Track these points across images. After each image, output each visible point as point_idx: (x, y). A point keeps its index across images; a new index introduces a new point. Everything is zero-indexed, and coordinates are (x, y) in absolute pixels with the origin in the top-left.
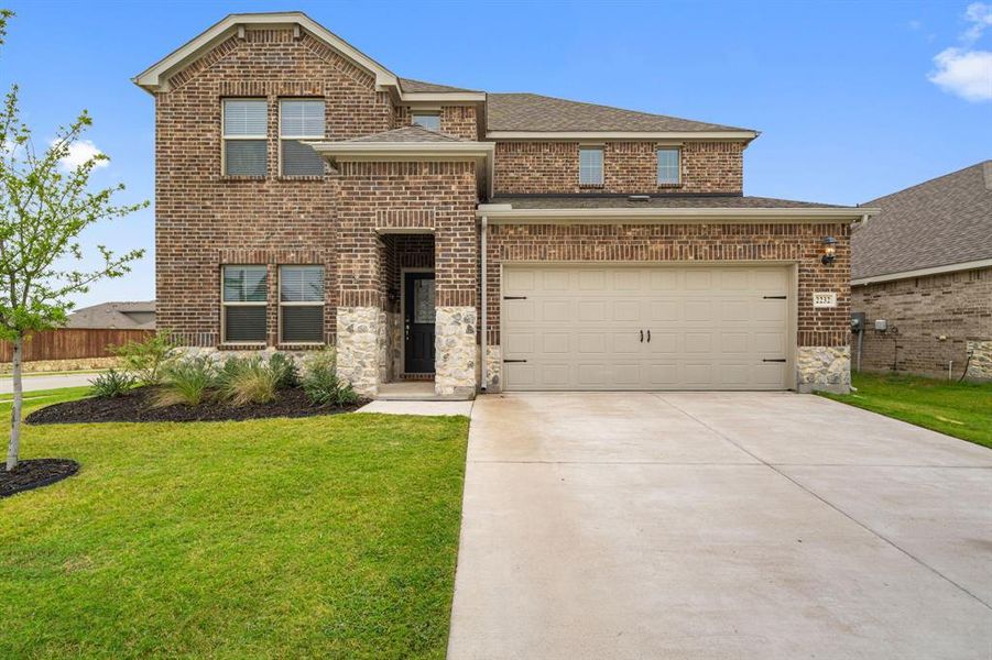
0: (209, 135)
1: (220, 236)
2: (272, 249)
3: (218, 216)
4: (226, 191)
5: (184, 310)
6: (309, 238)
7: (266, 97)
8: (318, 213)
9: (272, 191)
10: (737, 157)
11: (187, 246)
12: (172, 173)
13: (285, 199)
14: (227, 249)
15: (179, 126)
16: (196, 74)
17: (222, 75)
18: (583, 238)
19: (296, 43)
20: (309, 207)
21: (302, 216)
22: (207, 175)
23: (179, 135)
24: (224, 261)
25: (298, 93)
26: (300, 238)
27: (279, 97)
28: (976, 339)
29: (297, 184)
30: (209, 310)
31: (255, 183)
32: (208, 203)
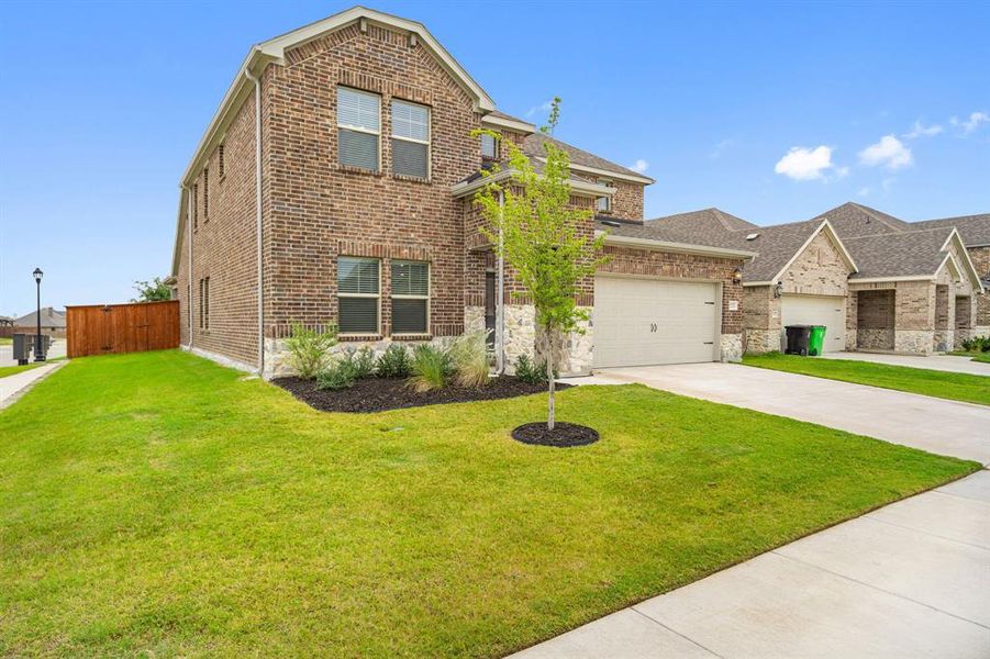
0: (328, 121)
1: (338, 227)
2: (388, 244)
3: (337, 206)
4: (345, 182)
5: (303, 300)
6: (419, 236)
7: (381, 94)
8: (427, 214)
9: (387, 187)
10: (640, 194)
11: (305, 234)
12: (289, 153)
13: (399, 196)
14: (346, 240)
15: (296, 106)
16: (314, 55)
17: (341, 62)
18: (631, 258)
19: (409, 49)
20: (420, 207)
21: (414, 215)
22: (326, 162)
23: (296, 114)
24: (344, 252)
25: (410, 97)
26: (412, 235)
27: (393, 97)
28: (752, 328)
29: (409, 184)
30: (329, 300)
31: (372, 178)
32: (327, 192)
